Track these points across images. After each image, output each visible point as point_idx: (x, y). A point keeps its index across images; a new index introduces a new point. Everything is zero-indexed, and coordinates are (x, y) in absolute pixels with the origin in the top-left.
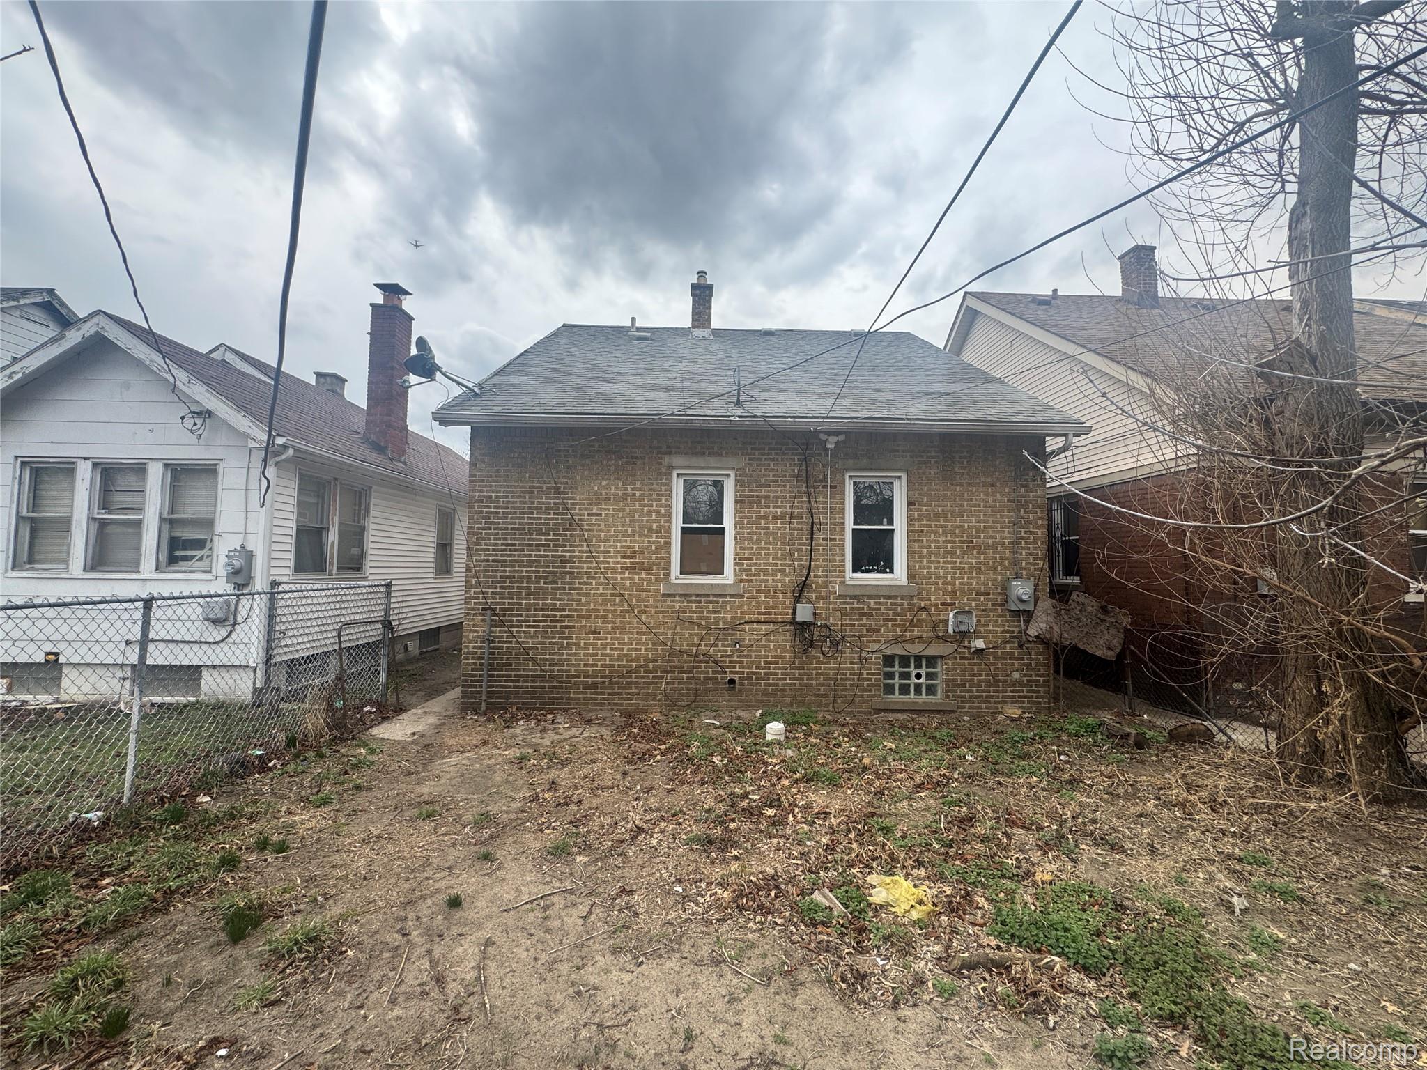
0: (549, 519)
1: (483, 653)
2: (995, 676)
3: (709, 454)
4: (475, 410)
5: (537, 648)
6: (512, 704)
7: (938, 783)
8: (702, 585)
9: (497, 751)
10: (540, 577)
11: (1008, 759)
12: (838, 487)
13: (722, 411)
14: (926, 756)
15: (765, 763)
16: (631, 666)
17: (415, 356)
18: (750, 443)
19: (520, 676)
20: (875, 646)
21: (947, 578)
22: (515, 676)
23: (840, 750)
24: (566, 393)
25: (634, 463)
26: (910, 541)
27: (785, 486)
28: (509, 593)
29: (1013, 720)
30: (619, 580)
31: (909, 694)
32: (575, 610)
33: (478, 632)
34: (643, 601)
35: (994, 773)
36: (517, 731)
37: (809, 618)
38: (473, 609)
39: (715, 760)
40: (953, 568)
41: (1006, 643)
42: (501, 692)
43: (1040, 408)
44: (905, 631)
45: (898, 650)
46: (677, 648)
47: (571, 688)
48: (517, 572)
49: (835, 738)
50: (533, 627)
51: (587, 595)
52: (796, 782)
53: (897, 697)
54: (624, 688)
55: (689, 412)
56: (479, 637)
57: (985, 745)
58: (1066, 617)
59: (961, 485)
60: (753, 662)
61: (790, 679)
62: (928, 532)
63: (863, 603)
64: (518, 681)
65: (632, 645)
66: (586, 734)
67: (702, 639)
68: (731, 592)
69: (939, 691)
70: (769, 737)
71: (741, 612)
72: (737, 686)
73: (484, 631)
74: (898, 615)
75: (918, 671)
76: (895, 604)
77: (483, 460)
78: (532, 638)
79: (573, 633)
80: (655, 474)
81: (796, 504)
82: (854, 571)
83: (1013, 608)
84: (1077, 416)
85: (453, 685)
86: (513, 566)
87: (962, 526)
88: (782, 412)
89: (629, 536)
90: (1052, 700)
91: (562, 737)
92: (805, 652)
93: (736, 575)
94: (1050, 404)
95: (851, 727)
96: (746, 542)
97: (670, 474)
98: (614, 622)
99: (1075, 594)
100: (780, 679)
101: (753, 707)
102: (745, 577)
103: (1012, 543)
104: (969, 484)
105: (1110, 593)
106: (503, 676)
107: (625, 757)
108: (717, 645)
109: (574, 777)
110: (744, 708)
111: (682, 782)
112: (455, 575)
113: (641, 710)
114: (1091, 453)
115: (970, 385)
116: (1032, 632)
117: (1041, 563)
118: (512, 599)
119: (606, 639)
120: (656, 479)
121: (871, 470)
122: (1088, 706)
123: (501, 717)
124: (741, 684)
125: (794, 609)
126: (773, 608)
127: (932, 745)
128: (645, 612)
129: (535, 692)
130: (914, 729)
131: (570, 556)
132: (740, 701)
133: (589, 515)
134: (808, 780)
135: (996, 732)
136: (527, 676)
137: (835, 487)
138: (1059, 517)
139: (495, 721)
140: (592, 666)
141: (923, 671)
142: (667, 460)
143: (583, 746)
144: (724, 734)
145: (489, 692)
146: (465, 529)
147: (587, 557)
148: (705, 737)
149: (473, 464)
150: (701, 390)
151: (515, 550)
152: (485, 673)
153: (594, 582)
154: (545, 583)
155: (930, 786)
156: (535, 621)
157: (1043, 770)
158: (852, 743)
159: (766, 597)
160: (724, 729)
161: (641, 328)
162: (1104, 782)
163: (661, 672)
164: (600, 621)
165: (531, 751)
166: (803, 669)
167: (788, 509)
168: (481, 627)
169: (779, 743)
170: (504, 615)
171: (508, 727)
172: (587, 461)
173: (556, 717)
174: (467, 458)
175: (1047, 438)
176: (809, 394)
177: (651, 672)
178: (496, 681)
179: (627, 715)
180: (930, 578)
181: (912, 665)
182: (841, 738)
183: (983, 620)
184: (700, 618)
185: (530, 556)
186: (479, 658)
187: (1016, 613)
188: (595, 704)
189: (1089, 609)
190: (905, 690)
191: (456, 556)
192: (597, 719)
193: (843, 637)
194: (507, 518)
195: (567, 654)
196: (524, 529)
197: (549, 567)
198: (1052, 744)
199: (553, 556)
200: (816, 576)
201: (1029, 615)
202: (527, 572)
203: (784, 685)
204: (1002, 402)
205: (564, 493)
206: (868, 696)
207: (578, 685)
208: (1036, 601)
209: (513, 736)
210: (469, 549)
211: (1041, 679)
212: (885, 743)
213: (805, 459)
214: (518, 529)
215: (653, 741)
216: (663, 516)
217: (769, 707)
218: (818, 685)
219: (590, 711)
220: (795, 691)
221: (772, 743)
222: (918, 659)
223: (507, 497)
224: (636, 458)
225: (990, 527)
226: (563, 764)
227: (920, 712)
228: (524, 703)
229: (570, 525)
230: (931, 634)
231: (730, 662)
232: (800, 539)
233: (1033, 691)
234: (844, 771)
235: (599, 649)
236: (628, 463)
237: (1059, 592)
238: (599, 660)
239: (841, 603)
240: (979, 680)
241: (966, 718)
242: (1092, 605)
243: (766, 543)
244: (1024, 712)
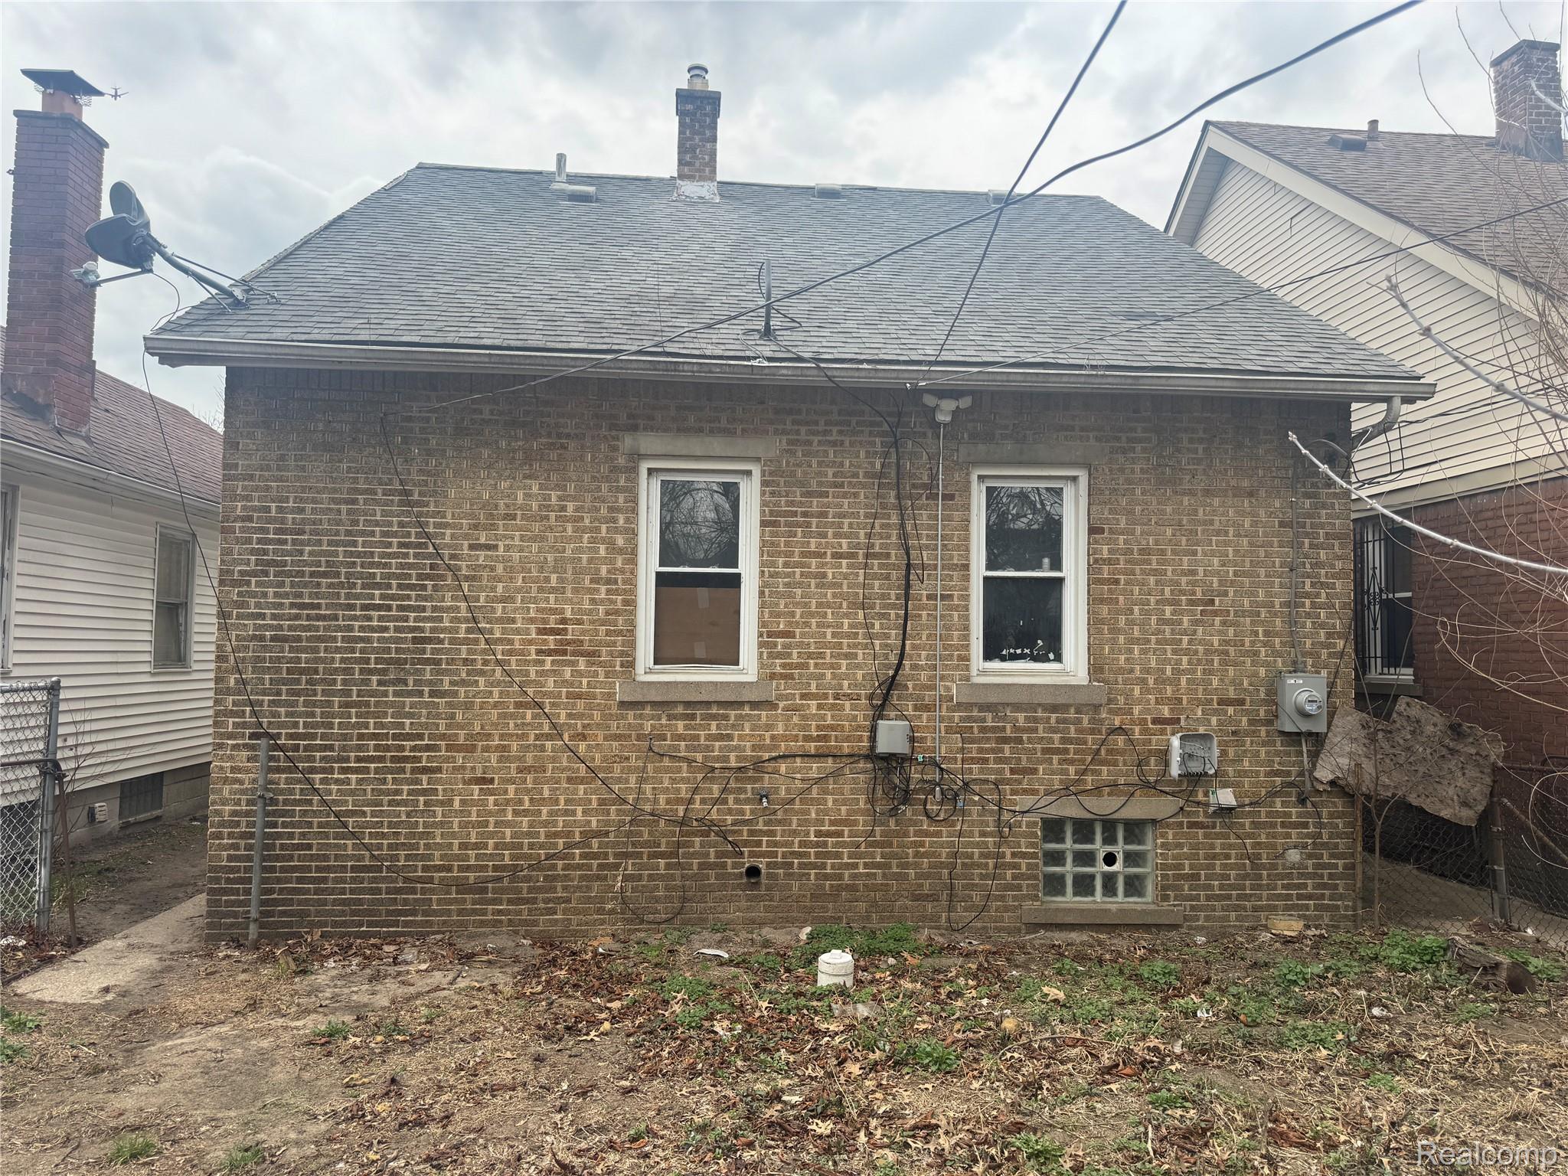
0: (389, 555)
1: (253, 824)
2: (1254, 858)
3: (712, 431)
4: (234, 334)
5: (364, 814)
6: (313, 925)
7: (1144, 1064)
8: (698, 684)
9: (280, 1021)
10: (371, 672)
11: (1274, 1014)
12: (956, 499)
13: (734, 348)
14: (1123, 1012)
15: (815, 1033)
16: (555, 845)
17: (109, 222)
18: (790, 412)
19: (328, 869)
20: (1027, 801)
21: (1163, 671)
22: (319, 869)
23: (959, 1003)
24: (422, 302)
25: (564, 447)
26: (1094, 600)
27: (856, 495)
28: (306, 704)
29: (1288, 941)
30: (533, 676)
31: (1092, 893)
32: (443, 737)
33: (241, 782)
34: (581, 716)
35: (1249, 1042)
36: (322, 979)
37: (901, 747)
38: (231, 736)
39: (718, 1029)
40: (1175, 652)
41: (1273, 794)
42: (290, 902)
43: (1340, 349)
44: (1084, 772)
45: (1069, 809)
46: (648, 808)
47: (432, 891)
48: (323, 660)
49: (950, 981)
50: (356, 771)
51: (468, 706)
52: (874, 1067)
53: (1069, 899)
54: (540, 890)
55: (671, 348)
56: (243, 792)
57: (1233, 990)
58: (1386, 745)
59: (1191, 493)
60: (794, 833)
61: (866, 865)
62: (1127, 583)
63: (1004, 718)
64: (324, 880)
65: (557, 802)
66: (462, 983)
67: (695, 791)
68: (754, 698)
69: (1150, 888)
70: (823, 981)
71: (773, 737)
72: (764, 880)
73: (255, 781)
74: (1070, 741)
75: (1109, 849)
76: (1065, 721)
77: (251, 436)
78: (352, 793)
79: (438, 781)
80: (604, 469)
81: (877, 529)
82: (988, 656)
83: (1289, 728)
84: (1408, 364)
85: (190, 890)
86: (316, 650)
87: (1194, 573)
88: (850, 351)
89: (553, 590)
90: (1360, 904)
91: (412, 990)
92: (893, 812)
93: (762, 666)
94: (1361, 340)
95: (981, 959)
96: (782, 602)
97: (634, 470)
98: (520, 759)
99: (1403, 701)
100: (848, 866)
101: (792, 921)
102: (778, 670)
103: (1287, 604)
104: (1207, 493)
105: (1467, 700)
106: (294, 869)
107: (539, 1027)
108: (725, 802)
109: (437, 1069)
110: (778, 923)
111: (652, 1074)
112: (195, 667)
113: (575, 934)
114: (1435, 434)
115: (1211, 302)
116: (1324, 774)
117: (1340, 643)
118: (313, 715)
119: (506, 792)
120: (608, 479)
121: (1021, 464)
122: (1428, 914)
123: (289, 951)
124: (770, 876)
125: (873, 730)
126: (832, 728)
127: (1135, 992)
128: (584, 737)
129: (360, 902)
130: (1101, 962)
131: (433, 630)
132: (767, 909)
133: (471, 547)
134: (896, 1063)
135: (1255, 965)
136: (344, 868)
137: (951, 497)
138: (1375, 554)
139: (276, 960)
140: (476, 846)
141: (1119, 849)
142: (628, 442)
143: (457, 1007)
144: (735, 977)
145: (263, 903)
146: (214, 574)
147: (468, 631)
148: (699, 983)
149: (230, 441)
150: (695, 305)
151: (319, 618)
152: (256, 864)
153: (481, 680)
154: (380, 683)
155: (1128, 1071)
156: (359, 760)
157: (1340, 1036)
158: (984, 990)
159: (820, 707)
160: (737, 965)
161: (576, 176)
162: (1450, 1055)
163: (616, 855)
164: (494, 757)
165: (349, 1019)
166: (891, 845)
167: (863, 539)
168: (248, 771)
169: (842, 991)
170: (296, 748)
171: (304, 972)
172: (466, 442)
173: (401, 950)
174: (221, 430)
175: (1354, 406)
176: (905, 317)
177: (595, 856)
178: (279, 880)
179: (546, 942)
180: (1132, 671)
181: (1098, 837)
182: (961, 981)
183: (1231, 752)
184: (695, 749)
185: (350, 629)
186: (244, 836)
187: (1294, 738)
188: (482, 923)
189: (1429, 729)
190: (1084, 885)
191: (196, 628)
192: (486, 952)
193: (966, 784)
194: (301, 552)
195: (426, 825)
196: (337, 575)
197: (388, 650)
198: (1358, 987)
199: (397, 629)
200: (914, 667)
201: (1317, 740)
202: (343, 660)
203: (854, 877)
204: (1271, 336)
205: (419, 504)
206: (1015, 898)
207: (446, 884)
208: (1331, 715)
209: (314, 991)
210: (223, 615)
211: (1340, 863)
212: (1046, 989)
213: (895, 444)
214: (325, 575)
215: (596, 994)
216: (621, 551)
217: (824, 920)
218: (918, 876)
219: (472, 937)
220: (875, 888)
221: (830, 992)
222: (1109, 826)
223: (302, 510)
224: (568, 436)
225: (1244, 574)
226: (415, 1042)
227: (1112, 928)
228: (335, 924)
229: (432, 567)
230: (1134, 779)
231: (751, 833)
232: (883, 596)
233: (1325, 886)
234: (967, 1044)
235: (490, 813)
236: (551, 446)
237: (1374, 697)
238: (492, 835)
239: (962, 720)
240: (1224, 866)
241: (1201, 939)
242: (1433, 721)
243: (819, 605)
244: (1308, 927)
